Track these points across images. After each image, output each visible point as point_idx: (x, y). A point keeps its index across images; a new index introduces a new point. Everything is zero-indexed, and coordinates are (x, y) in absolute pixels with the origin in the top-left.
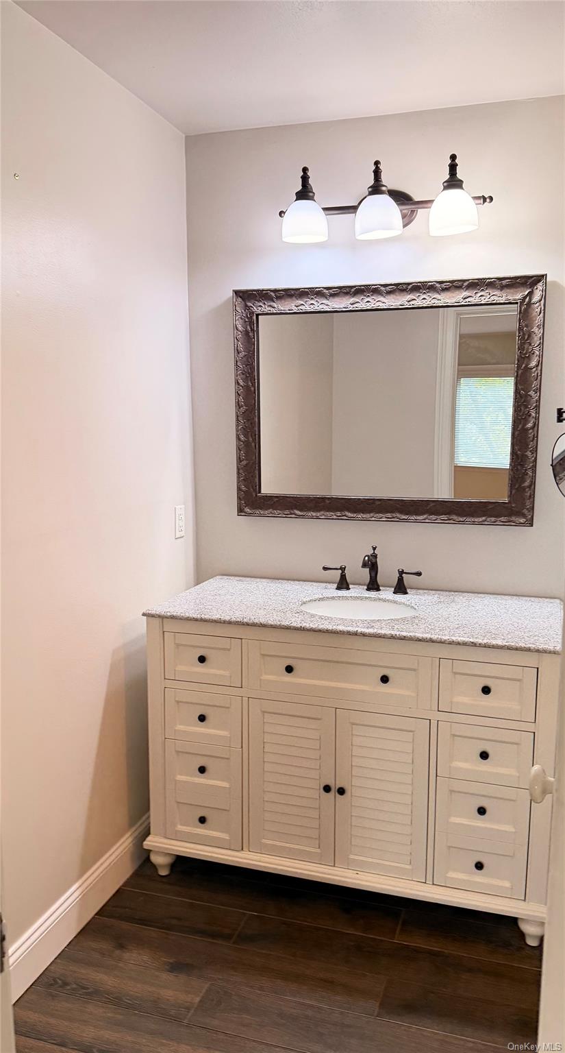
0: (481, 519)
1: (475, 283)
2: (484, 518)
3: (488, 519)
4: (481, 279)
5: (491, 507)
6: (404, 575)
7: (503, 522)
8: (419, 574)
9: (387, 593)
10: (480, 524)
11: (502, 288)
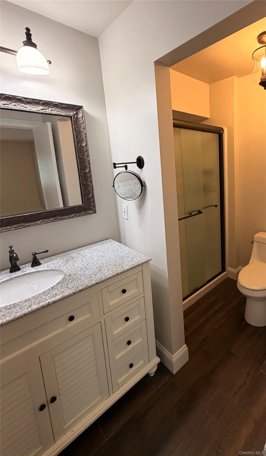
0: (72, 215)
1: (48, 103)
2: (74, 215)
3: (76, 215)
4: (51, 102)
5: (76, 209)
6: (36, 255)
7: (83, 214)
8: (47, 251)
9: (28, 269)
10: (73, 217)
11: (62, 108)
